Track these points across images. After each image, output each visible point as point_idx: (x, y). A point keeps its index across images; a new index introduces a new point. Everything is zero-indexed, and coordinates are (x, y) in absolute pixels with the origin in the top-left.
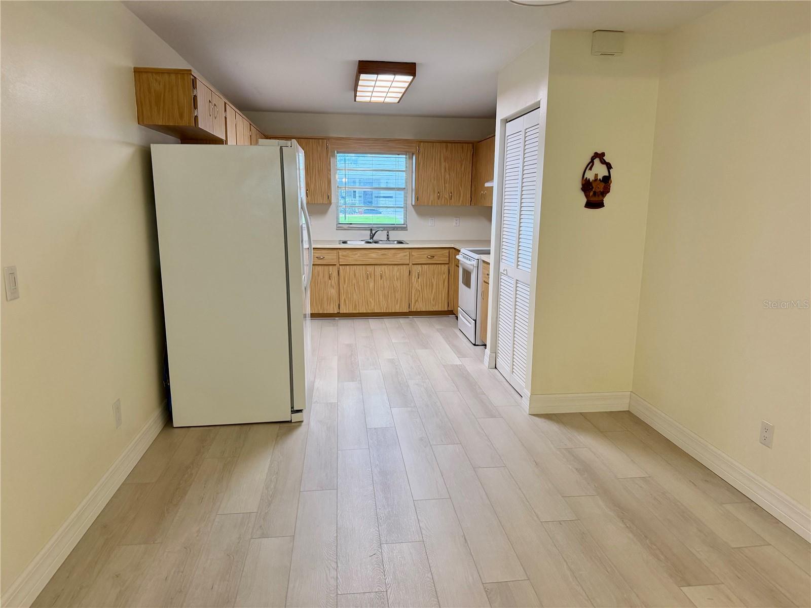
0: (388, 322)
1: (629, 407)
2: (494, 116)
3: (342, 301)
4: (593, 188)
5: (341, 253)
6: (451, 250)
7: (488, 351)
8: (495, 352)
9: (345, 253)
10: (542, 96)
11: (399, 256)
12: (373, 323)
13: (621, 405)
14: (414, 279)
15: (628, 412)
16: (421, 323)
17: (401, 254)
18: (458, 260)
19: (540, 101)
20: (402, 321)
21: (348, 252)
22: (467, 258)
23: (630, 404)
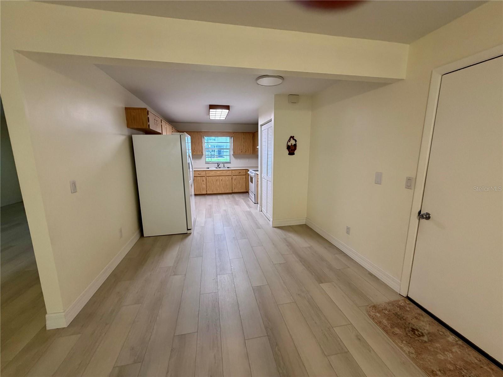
0: (224, 196)
1: (306, 223)
2: (258, 124)
3: (208, 189)
4: (290, 148)
5: (207, 172)
6: (246, 170)
7: (259, 205)
8: (261, 206)
9: (208, 172)
10: (272, 117)
11: (228, 173)
12: (219, 197)
13: (303, 222)
14: (233, 181)
15: (305, 224)
16: (236, 197)
17: (229, 172)
18: (249, 174)
19: (271, 119)
20: (230, 196)
21: (209, 171)
22: (251, 173)
23: (306, 222)
